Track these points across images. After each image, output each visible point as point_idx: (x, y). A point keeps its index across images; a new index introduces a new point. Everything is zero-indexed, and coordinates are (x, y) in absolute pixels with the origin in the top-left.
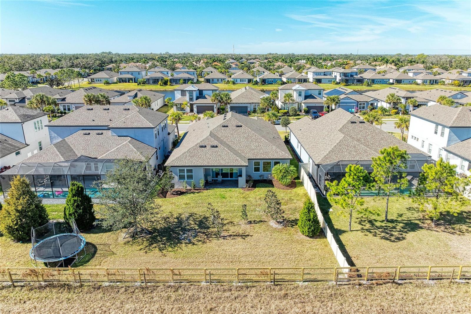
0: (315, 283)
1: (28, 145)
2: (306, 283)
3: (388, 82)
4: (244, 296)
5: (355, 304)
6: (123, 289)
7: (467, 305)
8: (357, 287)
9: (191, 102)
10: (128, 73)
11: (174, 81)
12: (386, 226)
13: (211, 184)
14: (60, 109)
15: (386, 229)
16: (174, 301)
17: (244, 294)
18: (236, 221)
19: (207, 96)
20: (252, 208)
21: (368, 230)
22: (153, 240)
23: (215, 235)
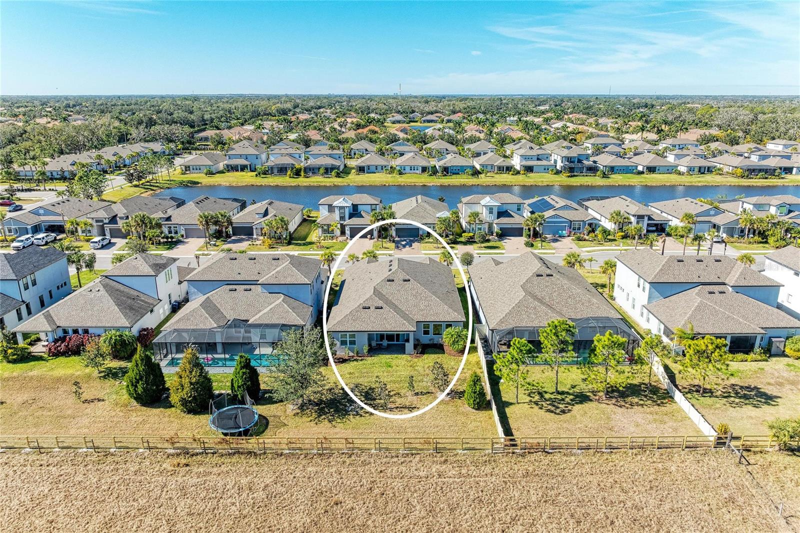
0: (474, 451)
1: (161, 300)
2: (466, 451)
3: (634, 171)
4: (410, 462)
5: (505, 469)
6: (303, 456)
7: (602, 469)
8: (511, 455)
9: (342, 222)
10: (241, 156)
11: (310, 170)
12: (555, 399)
13: (375, 349)
14: (164, 231)
15: (554, 401)
16: (349, 465)
17: (409, 460)
18: (403, 392)
19: (363, 214)
20: (419, 378)
21: (536, 403)
22: (321, 412)
23: (381, 406)
